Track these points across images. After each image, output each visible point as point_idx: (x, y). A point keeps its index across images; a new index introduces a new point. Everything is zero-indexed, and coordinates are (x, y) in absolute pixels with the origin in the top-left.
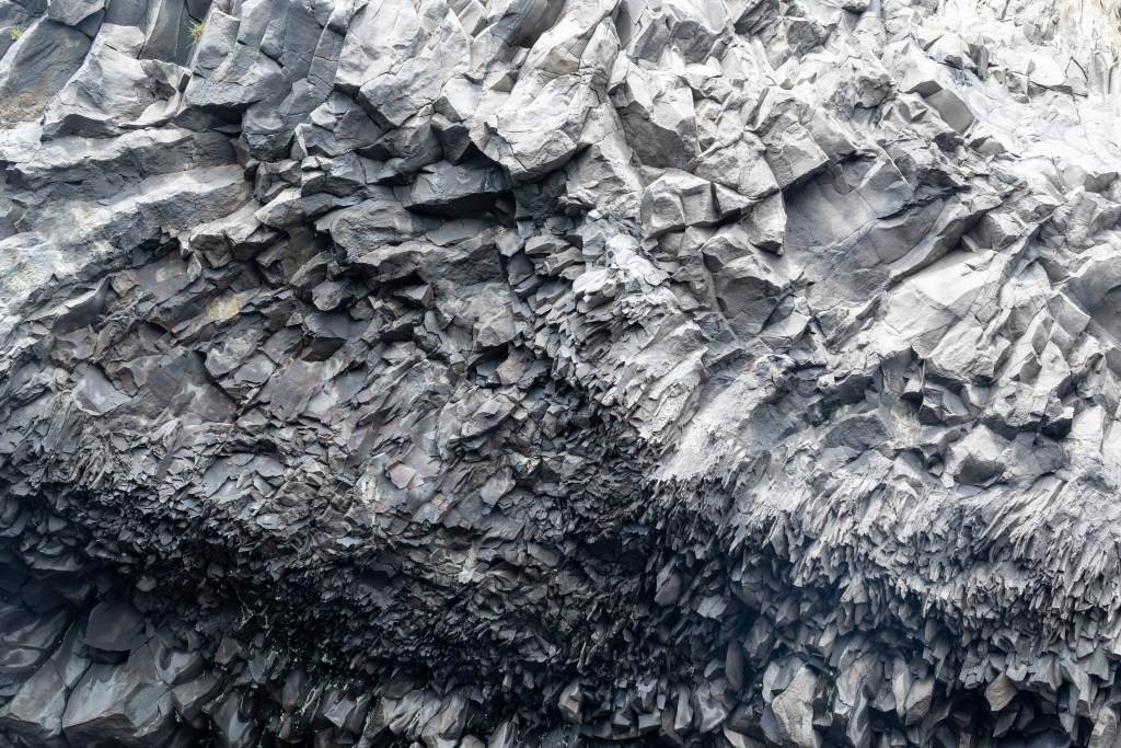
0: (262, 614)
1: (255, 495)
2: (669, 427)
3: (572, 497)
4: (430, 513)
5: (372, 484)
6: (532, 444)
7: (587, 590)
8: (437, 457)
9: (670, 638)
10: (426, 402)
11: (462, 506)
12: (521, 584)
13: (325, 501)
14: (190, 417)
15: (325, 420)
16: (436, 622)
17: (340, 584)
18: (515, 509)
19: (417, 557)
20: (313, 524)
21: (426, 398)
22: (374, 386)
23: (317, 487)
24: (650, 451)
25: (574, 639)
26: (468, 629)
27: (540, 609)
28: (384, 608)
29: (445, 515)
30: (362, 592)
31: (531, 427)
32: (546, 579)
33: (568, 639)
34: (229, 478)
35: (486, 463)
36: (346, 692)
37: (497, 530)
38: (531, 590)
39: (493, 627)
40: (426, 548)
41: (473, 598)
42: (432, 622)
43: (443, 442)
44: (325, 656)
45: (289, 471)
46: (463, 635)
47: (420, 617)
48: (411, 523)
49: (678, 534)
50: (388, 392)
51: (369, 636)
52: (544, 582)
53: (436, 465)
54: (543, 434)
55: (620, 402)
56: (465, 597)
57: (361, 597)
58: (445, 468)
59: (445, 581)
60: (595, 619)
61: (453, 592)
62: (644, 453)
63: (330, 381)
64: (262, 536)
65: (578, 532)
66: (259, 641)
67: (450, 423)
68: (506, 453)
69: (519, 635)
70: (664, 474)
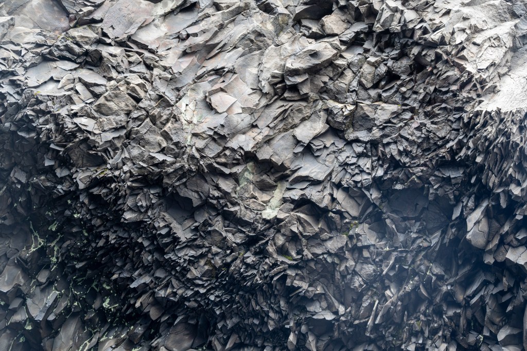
0: (52, 245)
1: (75, 98)
2: (492, 69)
3: (385, 141)
4: (245, 142)
5: (192, 106)
6: (349, 91)
7: (385, 245)
8: (258, 90)
9: (464, 299)
10: (252, 41)
11: (274, 142)
12: (322, 230)
13: (144, 112)
14: (23, 20)
15: (153, 47)
16: (232, 261)
17: (144, 205)
18: (325, 152)
19: (226, 185)
20: (128, 136)
21: (252, 37)
22: (203, 22)
23: (138, 100)
24: (475, 86)
25: (365, 298)
26: (264, 272)
27: (336, 260)
28: (183, 239)
29: (259, 146)
30: (164, 219)
31: (349, 74)
32: (346, 228)
33: (359, 297)
34: (52, 79)
35: (304, 104)
36: (124, 340)
37: (306, 169)
38: (331, 238)
39: (289, 272)
40: (235, 178)
41: (273, 239)
42: (229, 260)
43: (266, 75)
44: (108, 300)
45: (113, 83)
46: (257, 277)
47: (217, 254)
48: (225, 148)
49: (496, 171)
50: (216, 29)
51: (160, 274)
52: (344, 232)
53: (256, 98)
54: (360, 84)
55: (447, 40)
56: (265, 236)
57: (162, 224)
58: (264, 102)
59: (249, 216)
60: (391, 274)
61: (255, 230)
62: (468, 87)
63: (161, 16)
64: (76, 137)
65: (386, 178)
66: (43, 277)
67: (274, 61)
68: (322, 99)
69: (310, 289)
70: (489, 105)
